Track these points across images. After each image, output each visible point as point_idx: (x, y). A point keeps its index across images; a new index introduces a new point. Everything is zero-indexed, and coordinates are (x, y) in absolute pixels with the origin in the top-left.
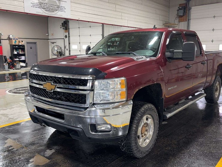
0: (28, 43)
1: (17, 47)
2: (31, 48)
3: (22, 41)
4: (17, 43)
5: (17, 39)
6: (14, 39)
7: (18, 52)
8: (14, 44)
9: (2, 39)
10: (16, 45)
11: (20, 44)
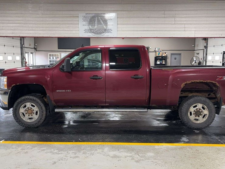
0: (172, 54)
1: (160, 58)
2: (175, 59)
3: (165, 53)
4: (160, 55)
5: (161, 51)
6: (158, 51)
7: (161, 62)
8: (158, 56)
9: (150, 52)
10: (159, 57)
11: (163, 55)
